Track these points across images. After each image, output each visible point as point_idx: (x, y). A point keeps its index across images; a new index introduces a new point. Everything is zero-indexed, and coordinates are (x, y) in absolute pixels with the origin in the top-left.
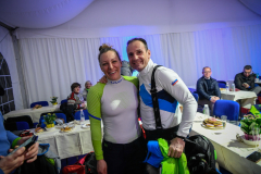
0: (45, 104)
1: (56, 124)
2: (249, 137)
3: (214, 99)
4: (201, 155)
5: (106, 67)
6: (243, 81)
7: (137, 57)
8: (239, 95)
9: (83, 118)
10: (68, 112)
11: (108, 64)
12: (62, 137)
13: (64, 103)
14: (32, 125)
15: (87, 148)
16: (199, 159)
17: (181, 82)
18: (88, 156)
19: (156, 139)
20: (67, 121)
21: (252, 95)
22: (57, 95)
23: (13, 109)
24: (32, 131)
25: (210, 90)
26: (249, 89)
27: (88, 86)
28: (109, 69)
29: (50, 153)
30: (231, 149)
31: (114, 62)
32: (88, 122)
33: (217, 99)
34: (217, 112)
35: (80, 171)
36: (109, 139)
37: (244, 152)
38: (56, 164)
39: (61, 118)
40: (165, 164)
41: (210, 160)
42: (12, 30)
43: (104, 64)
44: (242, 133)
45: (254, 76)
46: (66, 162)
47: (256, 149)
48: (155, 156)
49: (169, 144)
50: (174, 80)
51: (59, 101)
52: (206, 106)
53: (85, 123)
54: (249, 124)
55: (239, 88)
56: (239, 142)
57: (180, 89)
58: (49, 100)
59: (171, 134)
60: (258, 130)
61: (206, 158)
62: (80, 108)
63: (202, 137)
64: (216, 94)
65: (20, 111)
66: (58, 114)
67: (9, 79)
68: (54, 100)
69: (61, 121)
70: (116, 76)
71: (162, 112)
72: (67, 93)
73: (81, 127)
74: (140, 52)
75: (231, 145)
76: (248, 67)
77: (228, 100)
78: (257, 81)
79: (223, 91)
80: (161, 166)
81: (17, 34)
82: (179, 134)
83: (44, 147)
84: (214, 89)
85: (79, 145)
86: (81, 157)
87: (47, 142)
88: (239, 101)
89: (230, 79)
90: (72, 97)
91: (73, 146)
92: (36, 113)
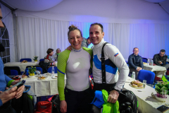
0: (29, 60)
1: (36, 74)
2: (160, 95)
3: (139, 69)
4: (128, 103)
5: (72, 40)
6: (159, 59)
7: (95, 36)
8: (155, 68)
9: (53, 72)
10: (44, 67)
11: (74, 38)
12: (39, 83)
13: (42, 61)
14: (20, 73)
15: (54, 92)
16: (127, 106)
17: (120, 55)
18: (54, 97)
19: (100, 90)
20: (43, 73)
21: (164, 69)
22: (38, 55)
23: (9, 61)
24: (20, 76)
25: (137, 63)
26: (162, 65)
27: (58, 51)
28: (75, 41)
29: (30, 92)
30: (148, 102)
31: (78, 37)
32: (56, 75)
33: (141, 69)
34: (140, 78)
35: (48, 106)
36: (69, 87)
37: (155, 105)
38: (33, 99)
39: (39, 70)
40: (105, 106)
41: (134, 107)
42: (13, 10)
43: (71, 38)
44: (155, 93)
45: (166, 57)
46: (40, 99)
47: (163, 104)
48: (99, 100)
49: (109, 94)
50: (116, 53)
51: (38, 59)
52: (134, 73)
53: (54, 75)
54: (160, 87)
55: (156, 63)
56: (153, 98)
57: (120, 59)
58: (32, 58)
59: (110, 88)
60: (166, 92)
61: (132, 105)
62: (52, 65)
63: (130, 92)
64: (140, 66)
65: (13, 63)
66: (38, 67)
67: (8, 42)
68: (36, 59)
69: (39, 72)
70: (78, 47)
71: (107, 73)
72: (44, 55)
73: (51, 77)
74: (97, 33)
75: (147, 99)
76: (163, 51)
77: (147, 70)
78: (168, 60)
79: (145, 64)
80: (102, 107)
81: (16, 13)
82: (116, 88)
83: (27, 88)
84: (140, 62)
85: (49, 89)
86: (50, 96)
87: (29, 85)
88: (155, 72)
89: (150, 57)
90: (47, 58)
91: (45, 89)
92: (23, 66)
